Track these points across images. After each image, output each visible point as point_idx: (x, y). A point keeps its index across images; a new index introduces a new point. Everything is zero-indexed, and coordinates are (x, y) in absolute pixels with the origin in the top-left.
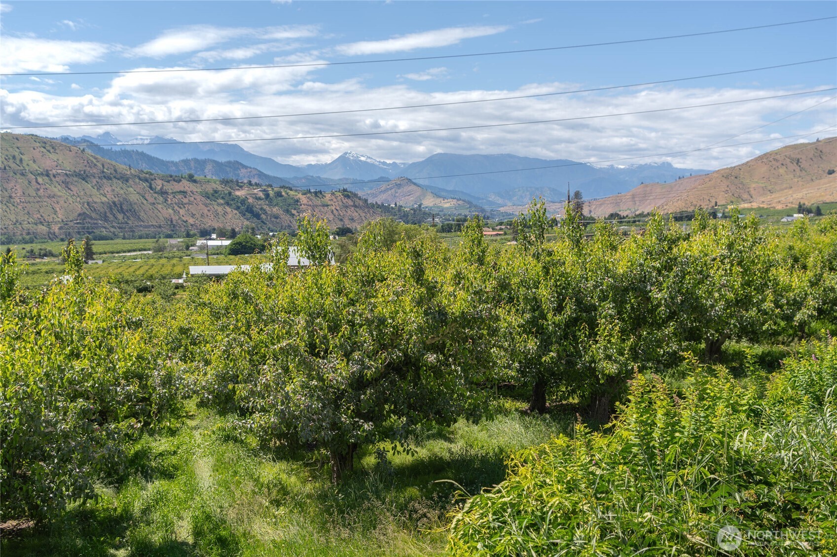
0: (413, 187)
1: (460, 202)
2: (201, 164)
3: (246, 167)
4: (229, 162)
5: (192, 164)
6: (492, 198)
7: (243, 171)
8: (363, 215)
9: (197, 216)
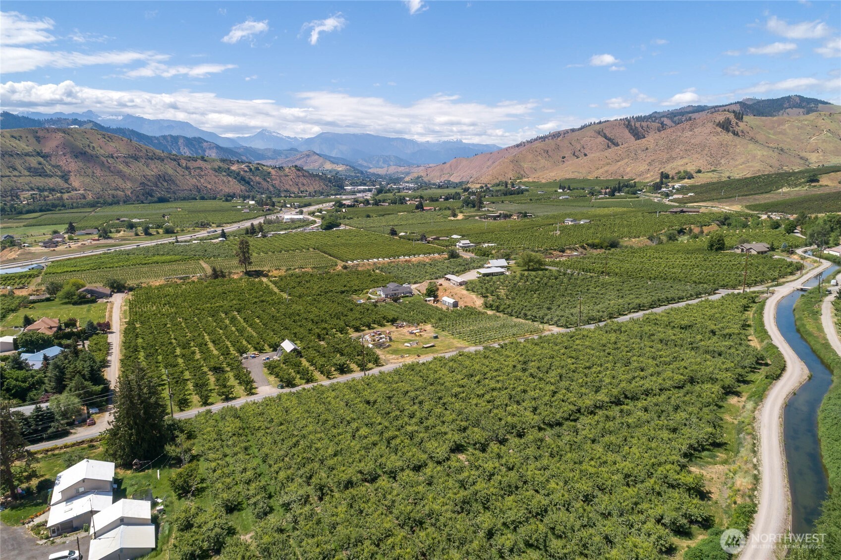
0: (317, 157)
1: (348, 167)
2: (175, 139)
3: (207, 142)
4: (195, 138)
5: (169, 139)
6: (360, 162)
7: (205, 144)
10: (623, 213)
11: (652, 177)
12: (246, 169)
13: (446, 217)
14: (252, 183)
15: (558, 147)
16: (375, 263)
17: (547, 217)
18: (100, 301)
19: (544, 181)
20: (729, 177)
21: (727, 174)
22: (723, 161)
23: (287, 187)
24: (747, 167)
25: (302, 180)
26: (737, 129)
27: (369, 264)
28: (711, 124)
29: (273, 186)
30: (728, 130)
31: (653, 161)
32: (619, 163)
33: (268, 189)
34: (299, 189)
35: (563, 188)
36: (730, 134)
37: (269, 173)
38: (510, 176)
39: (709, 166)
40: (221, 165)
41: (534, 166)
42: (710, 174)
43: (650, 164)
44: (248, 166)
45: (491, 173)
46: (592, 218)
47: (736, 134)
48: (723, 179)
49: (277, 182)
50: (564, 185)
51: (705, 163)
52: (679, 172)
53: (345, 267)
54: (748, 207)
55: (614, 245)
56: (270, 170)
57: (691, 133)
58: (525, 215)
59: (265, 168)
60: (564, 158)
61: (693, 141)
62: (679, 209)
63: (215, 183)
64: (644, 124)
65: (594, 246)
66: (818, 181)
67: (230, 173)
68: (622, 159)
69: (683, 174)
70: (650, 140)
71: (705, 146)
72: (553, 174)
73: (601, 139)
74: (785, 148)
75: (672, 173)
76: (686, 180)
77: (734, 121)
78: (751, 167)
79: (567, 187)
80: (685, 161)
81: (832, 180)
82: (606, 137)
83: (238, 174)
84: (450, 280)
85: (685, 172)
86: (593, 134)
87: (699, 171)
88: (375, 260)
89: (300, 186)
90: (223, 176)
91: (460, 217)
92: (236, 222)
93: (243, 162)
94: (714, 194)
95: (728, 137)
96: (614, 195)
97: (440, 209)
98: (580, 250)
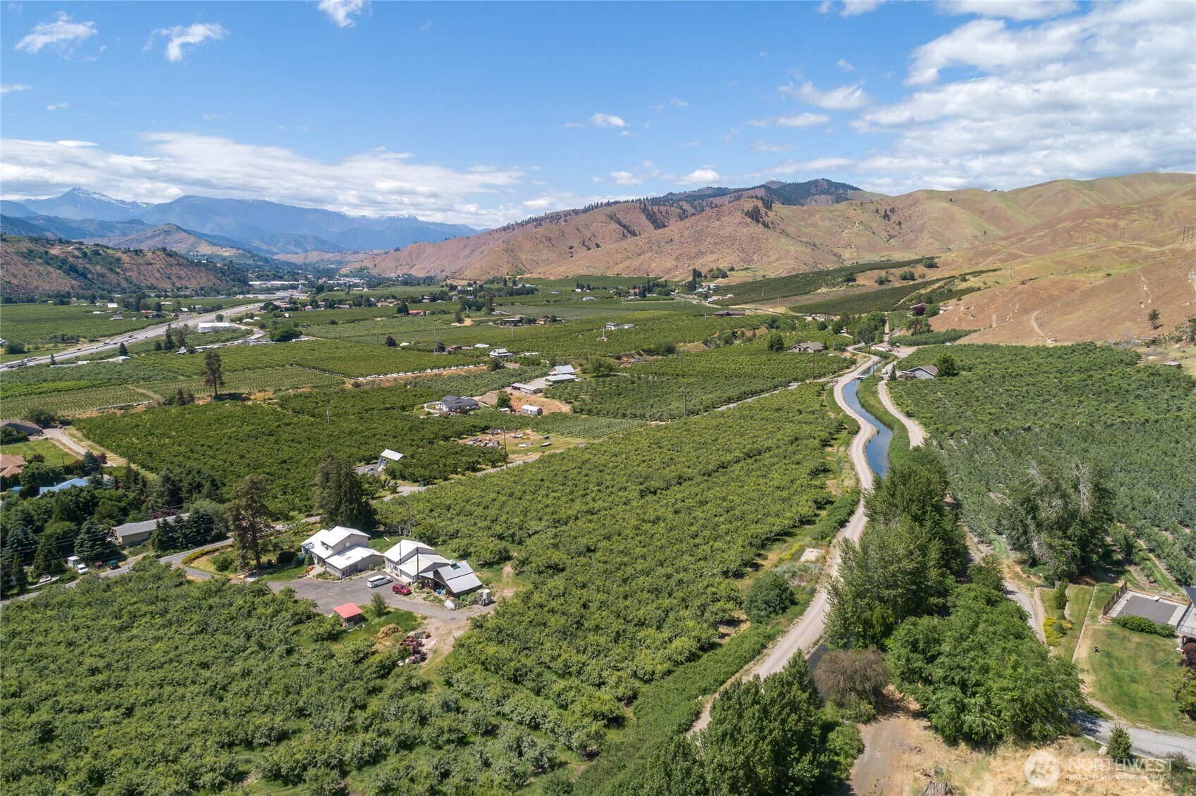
0: (183, 235)
1: (240, 251)
8: (189, 273)
9: (20, 276)
10: (667, 317)
11: (682, 275)
12: (76, 253)
13: (447, 323)
14: (89, 276)
15: (562, 234)
16: (395, 379)
17: (582, 322)
18: (32, 438)
19: (552, 278)
20: (764, 276)
21: (762, 273)
22: (755, 258)
23: (151, 281)
24: (782, 264)
25: (176, 270)
26: (767, 219)
27: (388, 381)
28: (739, 213)
29: (126, 279)
30: (758, 221)
31: (680, 255)
32: (642, 257)
33: (119, 285)
34: (173, 284)
35: (582, 288)
36: (760, 225)
37: (119, 260)
38: (505, 271)
39: (742, 263)
40: (32, 246)
41: (535, 258)
42: (744, 272)
43: (677, 259)
44: (79, 249)
45: (478, 265)
46: (636, 322)
47: (766, 225)
48: (759, 279)
49: (133, 275)
50: (582, 283)
51: (738, 259)
52: (712, 270)
53: (357, 385)
54: (792, 309)
55: (670, 350)
56: (119, 254)
57: (718, 223)
58: (554, 320)
59: (109, 251)
60: (571, 248)
61: (721, 233)
62: (725, 312)
63: (25, 276)
64: (663, 209)
65: (650, 352)
66: (854, 280)
67: (49, 260)
68: (644, 252)
69: (716, 272)
70: (674, 229)
71: (735, 239)
72: (562, 269)
73: (614, 226)
74: (818, 242)
75: (704, 271)
76: (720, 280)
77: (763, 210)
78: (786, 264)
79: (586, 285)
80: (715, 256)
81: (868, 279)
82: (620, 223)
83: (64, 261)
84: (519, 389)
85: (718, 269)
86: (604, 218)
87: (732, 269)
88: (395, 375)
89: (175, 280)
90: (38, 264)
91: (468, 322)
92: (117, 334)
93: (69, 243)
94: (753, 295)
95: (760, 229)
96: (645, 296)
97: (433, 313)
98: (637, 357)
